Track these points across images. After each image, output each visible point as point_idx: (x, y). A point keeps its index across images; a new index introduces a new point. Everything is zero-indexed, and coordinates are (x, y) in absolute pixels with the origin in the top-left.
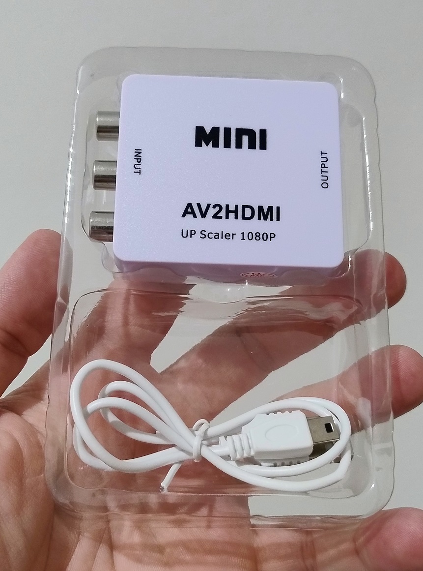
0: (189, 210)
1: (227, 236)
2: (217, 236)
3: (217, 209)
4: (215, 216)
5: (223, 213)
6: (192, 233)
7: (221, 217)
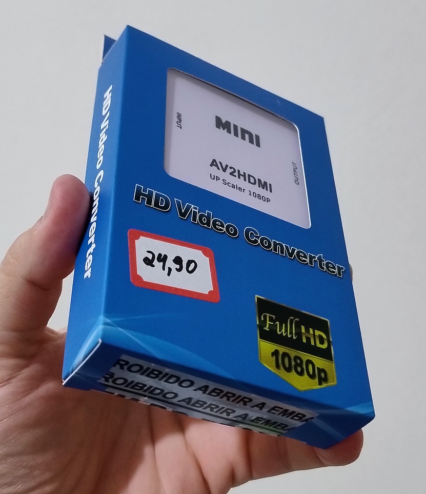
0: (215, 163)
1: (240, 189)
2: (233, 186)
3: (232, 170)
4: (231, 174)
5: (236, 174)
6: (218, 178)
7: (235, 176)
